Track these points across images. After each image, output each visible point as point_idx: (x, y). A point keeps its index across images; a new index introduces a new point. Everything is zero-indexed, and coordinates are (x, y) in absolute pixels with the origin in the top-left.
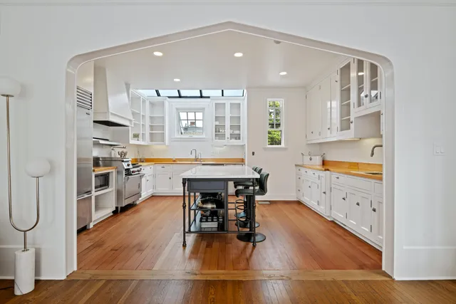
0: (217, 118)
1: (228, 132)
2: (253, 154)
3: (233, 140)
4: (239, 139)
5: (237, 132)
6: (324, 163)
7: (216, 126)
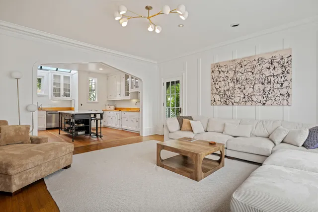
0: (55, 84)
1: (62, 93)
2: (81, 105)
3: (65, 97)
4: (69, 96)
5: (68, 93)
6: (115, 109)
7: (54, 88)
